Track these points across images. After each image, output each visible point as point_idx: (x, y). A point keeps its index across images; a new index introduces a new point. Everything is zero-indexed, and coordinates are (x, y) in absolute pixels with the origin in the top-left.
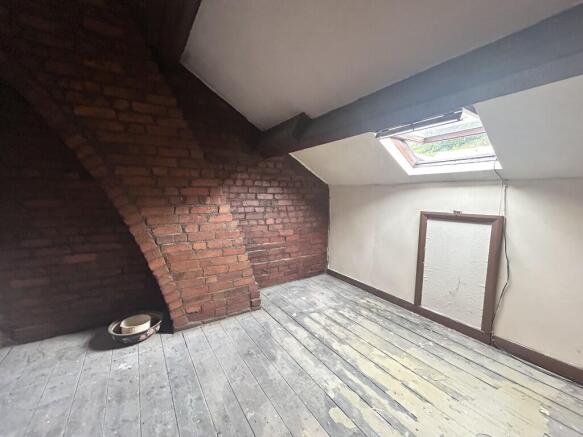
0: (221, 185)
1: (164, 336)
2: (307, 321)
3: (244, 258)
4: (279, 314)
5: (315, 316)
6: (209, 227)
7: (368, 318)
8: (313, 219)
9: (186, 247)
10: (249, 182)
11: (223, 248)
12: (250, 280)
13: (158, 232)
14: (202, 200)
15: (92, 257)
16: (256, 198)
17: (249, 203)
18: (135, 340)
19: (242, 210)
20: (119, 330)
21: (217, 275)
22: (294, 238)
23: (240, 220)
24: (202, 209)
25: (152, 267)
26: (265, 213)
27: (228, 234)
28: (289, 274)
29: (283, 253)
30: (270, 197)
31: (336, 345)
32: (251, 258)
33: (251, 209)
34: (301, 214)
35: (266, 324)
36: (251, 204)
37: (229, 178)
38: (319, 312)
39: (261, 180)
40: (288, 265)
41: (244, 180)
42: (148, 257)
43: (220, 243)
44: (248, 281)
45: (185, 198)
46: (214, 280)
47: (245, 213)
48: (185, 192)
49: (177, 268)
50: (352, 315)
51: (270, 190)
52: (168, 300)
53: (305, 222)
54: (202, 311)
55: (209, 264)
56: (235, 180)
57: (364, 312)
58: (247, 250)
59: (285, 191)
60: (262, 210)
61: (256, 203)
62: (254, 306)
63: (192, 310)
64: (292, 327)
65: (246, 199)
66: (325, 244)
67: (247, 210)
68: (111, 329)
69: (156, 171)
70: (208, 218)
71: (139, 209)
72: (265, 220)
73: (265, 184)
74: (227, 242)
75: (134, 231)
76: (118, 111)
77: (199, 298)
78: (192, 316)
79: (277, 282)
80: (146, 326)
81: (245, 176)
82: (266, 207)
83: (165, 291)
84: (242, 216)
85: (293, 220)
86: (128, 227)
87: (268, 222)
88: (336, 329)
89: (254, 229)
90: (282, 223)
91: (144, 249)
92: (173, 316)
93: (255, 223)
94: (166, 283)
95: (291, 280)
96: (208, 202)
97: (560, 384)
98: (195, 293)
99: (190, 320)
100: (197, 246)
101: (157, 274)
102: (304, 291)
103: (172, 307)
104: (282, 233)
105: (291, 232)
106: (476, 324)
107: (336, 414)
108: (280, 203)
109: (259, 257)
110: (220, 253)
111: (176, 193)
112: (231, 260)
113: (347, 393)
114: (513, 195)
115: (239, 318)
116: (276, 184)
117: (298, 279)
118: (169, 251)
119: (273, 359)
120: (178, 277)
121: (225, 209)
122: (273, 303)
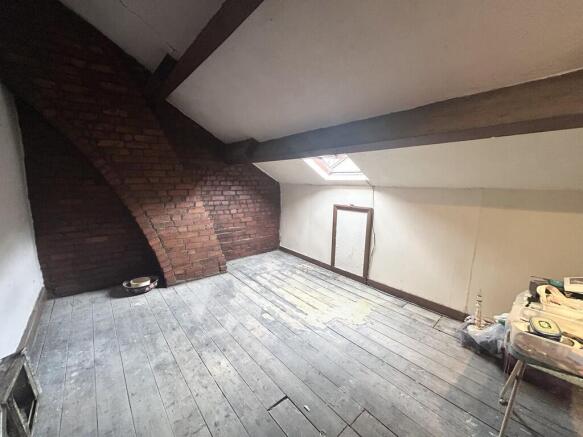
0: (195, 186)
1: (161, 290)
2: (258, 278)
3: (214, 237)
4: (239, 275)
5: (265, 275)
6: (189, 216)
7: (300, 275)
8: (267, 209)
9: (173, 230)
10: (217, 183)
11: (199, 231)
12: (219, 253)
13: (155, 221)
14: (183, 199)
15: (105, 238)
16: (222, 194)
17: (217, 198)
18: (142, 291)
19: (211, 203)
20: (129, 285)
21: (196, 249)
22: (252, 224)
23: (211, 211)
24: (183, 205)
25: (151, 244)
26: (229, 205)
27: (202, 222)
28: (250, 250)
29: (245, 235)
30: (234, 193)
31: (274, 289)
32: (219, 238)
33: (218, 203)
34: (258, 205)
35: (230, 281)
36: (218, 199)
37: (202, 180)
38: (268, 273)
39: (226, 181)
40: (248, 243)
41: (212, 181)
42: (148, 237)
43: (196, 227)
44: (217, 253)
45: (172, 197)
46: (193, 252)
47: (214, 206)
48: (172, 193)
49: (168, 244)
50: (290, 273)
51: (233, 188)
52: (162, 265)
53: (260, 211)
54: (185, 273)
55: (190, 241)
56: (206, 182)
57: (299, 272)
58: (216, 232)
59: (245, 188)
60: (227, 203)
61: (222, 198)
62: (223, 271)
63: (178, 272)
64: (248, 281)
65: (215, 195)
66: (278, 228)
67: (215, 203)
68: (124, 284)
69: (152, 180)
70: (188, 210)
71: (141, 206)
72: (230, 210)
73: (229, 184)
74: (202, 227)
75: (138, 220)
76: (125, 142)
77: (183, 265)
78: (179, 277)
79: (240, 256)
80: (148, 283)
81: (214, 178)
82: (229, 201)
83: (160, 259)
84: (212, 208)
85: (252, 210)
86: (134, 218)
87: (232, 211)
88: (276, 281)
89: (221, 217)
90: (243, 212)
91: (145, 231)
92: (166, 276)
93: (221, 212)
94: (161, 254)
95: (251, 255)
96: (188, 199)
97: (390, 299)
98: (180, 261)
99: (178, 279)
100: (181, 230)
101: (155, 248)
102: (260, 261)
103: (165, 270)
104: (243, 220)
105: (250, 219)
106: (360, 274)
107: (266, 316)
108: (241, 197)
109: (226, 238)
110: (196, 234)
111: (165, 194)
112: (205, 239)
113: (274, 308)
114: (377, 195)
115: (212, 278)
116: (237, 183)
117: (257, 253)
118: (162, 233)
119: (233, 297)
120: (169, 250)
121: (200, 204)
122: (236, 269)
